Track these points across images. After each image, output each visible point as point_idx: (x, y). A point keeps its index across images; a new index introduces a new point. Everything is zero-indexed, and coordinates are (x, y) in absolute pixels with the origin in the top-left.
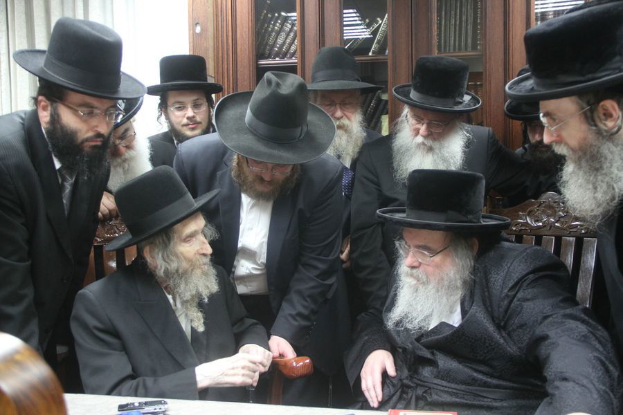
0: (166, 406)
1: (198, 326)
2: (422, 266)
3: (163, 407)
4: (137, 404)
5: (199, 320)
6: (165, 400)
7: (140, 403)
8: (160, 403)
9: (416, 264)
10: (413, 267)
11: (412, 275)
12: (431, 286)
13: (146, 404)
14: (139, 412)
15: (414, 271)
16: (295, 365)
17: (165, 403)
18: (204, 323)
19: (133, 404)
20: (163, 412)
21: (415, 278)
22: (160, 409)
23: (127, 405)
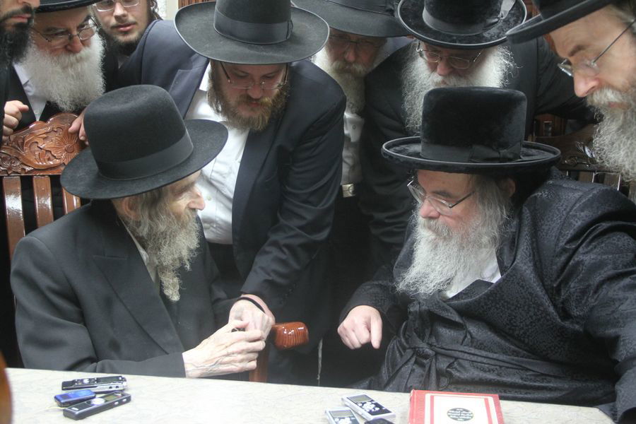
0: (125, 384)
1: (172, 295)
2: (441, 216)
3: (121, 386)
4: (86, 381)
5: (174, 287)
6: (123, 376)
7: (90, 380)
8: (117, 379)
9: (433, 214)
10: (431, 218)
11: (430, 228)
12: (453, 242)
13: (98, 380)
14: (90, 390)
15: (432, 222)
16: (285, 332)
17: (124, 380)
18: (180, 291)
19: (82, 380)
20: (121, 391)
21: (434, 231)
22: (117, 387)
23: (74, 382)
